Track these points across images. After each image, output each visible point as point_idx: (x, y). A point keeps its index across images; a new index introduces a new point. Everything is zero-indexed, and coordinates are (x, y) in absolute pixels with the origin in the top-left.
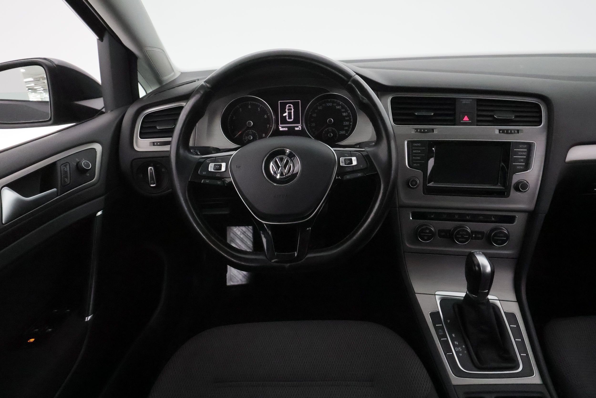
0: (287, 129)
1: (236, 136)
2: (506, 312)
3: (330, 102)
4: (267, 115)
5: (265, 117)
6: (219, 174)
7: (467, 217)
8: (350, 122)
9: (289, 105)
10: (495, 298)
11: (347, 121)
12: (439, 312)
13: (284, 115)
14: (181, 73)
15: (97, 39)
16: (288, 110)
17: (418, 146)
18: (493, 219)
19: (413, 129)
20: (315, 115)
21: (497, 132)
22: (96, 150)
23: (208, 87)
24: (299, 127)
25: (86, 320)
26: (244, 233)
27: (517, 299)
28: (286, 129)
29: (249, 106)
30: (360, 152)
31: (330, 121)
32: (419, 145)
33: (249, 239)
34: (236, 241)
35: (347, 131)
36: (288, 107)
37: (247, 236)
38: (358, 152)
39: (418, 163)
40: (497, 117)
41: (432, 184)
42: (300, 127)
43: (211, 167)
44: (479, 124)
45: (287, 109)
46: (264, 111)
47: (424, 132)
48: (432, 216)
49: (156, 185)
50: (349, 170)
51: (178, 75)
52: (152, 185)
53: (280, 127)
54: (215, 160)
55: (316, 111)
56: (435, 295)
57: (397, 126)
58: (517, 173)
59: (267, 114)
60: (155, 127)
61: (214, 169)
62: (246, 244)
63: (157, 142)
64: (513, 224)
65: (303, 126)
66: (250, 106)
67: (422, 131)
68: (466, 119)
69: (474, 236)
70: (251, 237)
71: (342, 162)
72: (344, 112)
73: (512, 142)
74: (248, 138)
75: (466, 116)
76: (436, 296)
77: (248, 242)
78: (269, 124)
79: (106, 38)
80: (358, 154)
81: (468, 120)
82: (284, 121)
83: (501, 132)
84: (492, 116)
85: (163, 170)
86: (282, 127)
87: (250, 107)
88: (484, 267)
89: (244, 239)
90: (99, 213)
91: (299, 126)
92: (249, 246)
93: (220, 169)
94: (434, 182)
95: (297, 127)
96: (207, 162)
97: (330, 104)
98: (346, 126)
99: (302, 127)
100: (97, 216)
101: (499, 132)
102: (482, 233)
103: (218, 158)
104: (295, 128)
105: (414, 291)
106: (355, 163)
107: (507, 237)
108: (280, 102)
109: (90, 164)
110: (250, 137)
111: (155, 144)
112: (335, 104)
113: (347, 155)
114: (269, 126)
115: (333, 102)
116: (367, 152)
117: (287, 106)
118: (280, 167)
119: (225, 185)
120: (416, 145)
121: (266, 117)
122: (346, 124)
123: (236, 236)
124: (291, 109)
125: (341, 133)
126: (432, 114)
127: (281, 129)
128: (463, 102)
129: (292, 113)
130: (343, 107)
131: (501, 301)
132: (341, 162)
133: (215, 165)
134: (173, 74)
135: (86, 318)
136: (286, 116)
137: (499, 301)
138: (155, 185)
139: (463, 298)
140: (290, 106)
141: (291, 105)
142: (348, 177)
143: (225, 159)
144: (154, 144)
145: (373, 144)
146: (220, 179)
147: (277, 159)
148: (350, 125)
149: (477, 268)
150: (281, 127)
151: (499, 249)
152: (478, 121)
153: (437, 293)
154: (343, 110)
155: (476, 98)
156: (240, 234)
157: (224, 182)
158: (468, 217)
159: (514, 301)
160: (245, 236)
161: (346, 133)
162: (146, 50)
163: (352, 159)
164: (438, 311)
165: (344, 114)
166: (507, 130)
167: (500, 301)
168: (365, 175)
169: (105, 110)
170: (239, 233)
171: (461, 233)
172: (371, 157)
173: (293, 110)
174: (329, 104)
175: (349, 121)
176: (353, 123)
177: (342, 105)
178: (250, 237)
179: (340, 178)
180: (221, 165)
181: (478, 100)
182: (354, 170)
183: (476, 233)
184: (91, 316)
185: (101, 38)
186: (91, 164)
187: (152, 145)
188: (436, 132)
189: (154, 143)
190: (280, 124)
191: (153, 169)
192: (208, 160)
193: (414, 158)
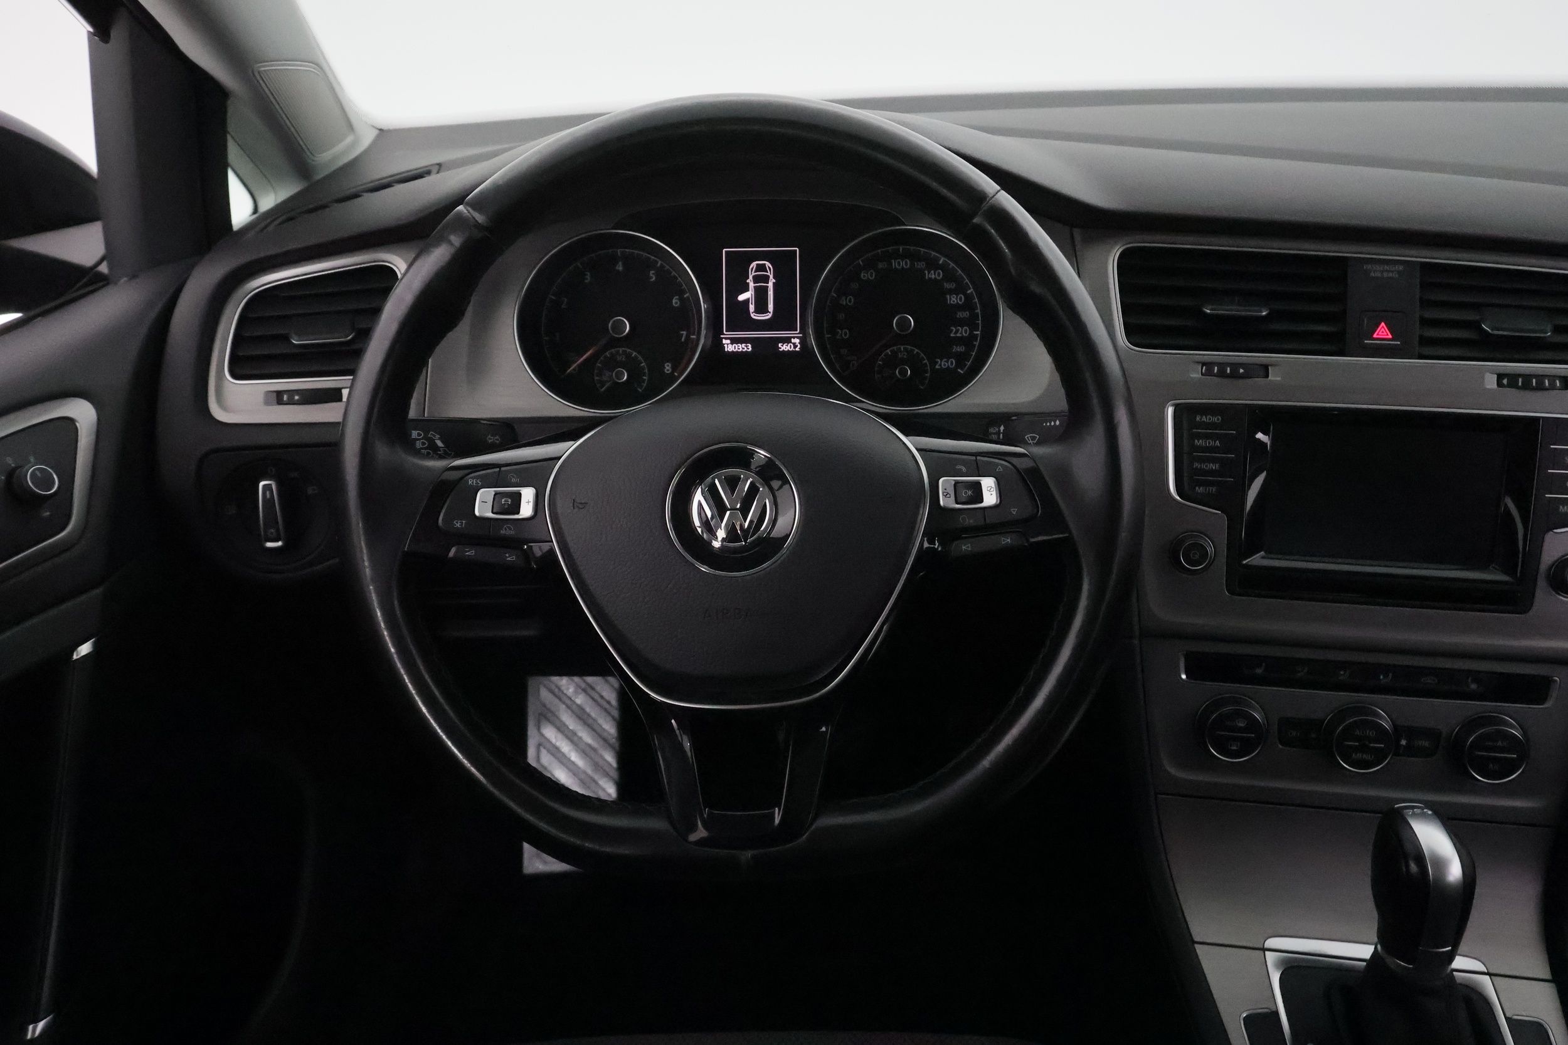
0: (750, 349)
1: (571, 369)
2: (1515, 1017)
3: (903, 257)
4: (681, 299)
5: (674, 301)
6: (510, 529)
7: (1381, 677)
8: (973, 327)
9: (757, 265)
10: (1478, 966)
11: (961, 323)
12: (1276, 1014)
13: (742, 297)
14: (376, 132)
15: (89, 32)
16: (755, 282)
17: (1213, 426)
18: (1474, 686)
19: (1198, 362)
20: (848, 301)
21: (1491, 382)
22: (77, 424)
23: (477, 225)
24: (793, 340)
25: (29, 1036)
26: (589, 690)
27: (1552, 975)
28: (747, 346)
29: (618, 263)
30: (1007, 459)
31: (904, 323)
32: (1216, 419)
33: (606, 710)
34: (558, 718)
35: (961, 359)
36: (755, 272)
37: (599, 700)
38: (1001, 459)
39: (1211, 484)
40: (1492, 330)
41: (1263, 558)
42: (797, 341)
43: (484, 504)
44: (1426, 351)
45: (751, 277)
46: (671, 283)
47: (1234, 375)
48: (1259, 671)
49: (284, 543)
50: (970, 522)
51: (367, 138)
52: (269, 545)
53: (724, 341)
54: (497, 476)
55: (855, 286)
56: (1264, 950)
57: (1140, 351)
58: (1557, 529)
59: (681, 293)
60: (286, 338)
61: (494, 511)
62: (594, 730)
63: (291, 393)
64: (1542, 706)
65: (808, 339)
66: (620, 263)
67: (1228, 371)
68: (1383, 332)
69: (1403, 742)
70: (614, 702)
71: (946, 495)
72: (951, 292)
73: (1543, 418)
74: (612, 375)
75: (1383, 324)
76: (1267, 953)
77: (601, 721)
78: (688, 329)
79: (119, 32)
80: (1002, 465)
81: (1390, 336)
82: (740, 318)
83: (1505, 381)
84: (1475, 326)
85: (310, 491)
86: (734, 341)
87: (621, 268)
88: (1440, 864)
89: (588, 710)
90: (85, 649)
91: (794, 338)
92: (605, 735)
93: (516, 507)
94: (1265, 552)
95: (787, 340)
96: (470, 482)
97: (903, 264)
98: (960, 341)
99: (803, 342)
100: (76, 660)
101: (1500, 384)
102: (1432, 734)
103: (508, 468)
104: (780, 345)
105: (1191, 935)
106: (990, 498)
107: (1523, 749)
108: (726, 251)
109: (55, 476)
110: (621, 375)
111: (285, 398)
112: (921, 265)
113: (964, 469)
114: (688, 337)
115: (915, 257)
116: (1032, 458)
117: (751, 267)
118: (729, 510)
119: (530, 564)
120: (1204, 419)
121: (676, 303)
122: (958, 335)
123: (560, 700)
124: (766, 279)
125: (940, 365)
126: (1264, 313)
127: (730, 348)
128: (1372, 274)
129: (771, 293)
130: (950, 276)
131: (1497, 980)
132: (943, 493)
133: (496, 494)
134: (349, 139)
135: (31, 1027)
136: (747, 301)
137: (1487, 977)
138: (280, 544)
139: (1365, 964)
140: (761, 268)
141: (765, 264)
142: (966, 547)
143: (533, 473)
144: (279, 398)
145: (1055, 422)
146: (513, 543)
147: (717, 481)
148: (973, 337)
149: (1413, 867)
150: (728, 341)
151: (1495, 791)
152: (1425, 341)
153: (1272, 943)
154: (947, 286)
155: (1417, 262)
156: (576, 692)
157: (527, 555)
158: (1384, 676)
159: (1541, 977)
160: (593, 699)
161: (958, 366)
162: (259, 72)
163: (982, 482)
164: (1274, 1010)
165: (953, 300)
166: (1527, 378)
167: (1492, 977)
168: (1026, 544)
169: (110, 267)
170: (570, 690)
171: (1358, 733)
172: (1047, 479)
173: (774, 281)
174: (899, 264)
175: (971, 323)
176: (982, 331)
177: (943, 267)
178: (609, 702)
179: (940, 549)
180: (520, 494)
181: (1428, 268)
182: (990, 521)
183: (1412, 732)
184: (48, 1018)
185: (101, 29)
186: (57, 475)
187: (276, 402)
188: (1274, 377)
189: (279, 394)
190: (726, 331)
191: (274, 487)
192: (471, 478)
193: (1196, 465)
